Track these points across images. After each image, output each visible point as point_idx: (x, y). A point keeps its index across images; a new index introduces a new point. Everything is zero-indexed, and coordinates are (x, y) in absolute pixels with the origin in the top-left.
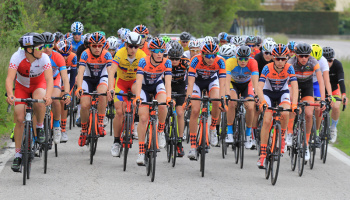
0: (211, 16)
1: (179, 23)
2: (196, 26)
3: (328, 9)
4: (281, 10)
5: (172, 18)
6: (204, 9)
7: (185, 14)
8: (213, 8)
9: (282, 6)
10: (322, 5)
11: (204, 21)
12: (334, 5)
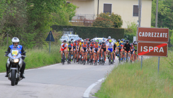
0: (33, 28)
1: (10, 33)
2: (22, 35)
3: (116, 26)
4: (84, 26)
5: (4, 29)
6: (28, 23)
7: (14, 26)
8: (35, 23)
9: (84, 23)
10: (112, 24)
11: (28, 32)
12: (121, 24)
